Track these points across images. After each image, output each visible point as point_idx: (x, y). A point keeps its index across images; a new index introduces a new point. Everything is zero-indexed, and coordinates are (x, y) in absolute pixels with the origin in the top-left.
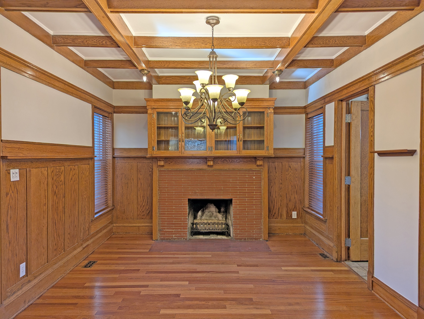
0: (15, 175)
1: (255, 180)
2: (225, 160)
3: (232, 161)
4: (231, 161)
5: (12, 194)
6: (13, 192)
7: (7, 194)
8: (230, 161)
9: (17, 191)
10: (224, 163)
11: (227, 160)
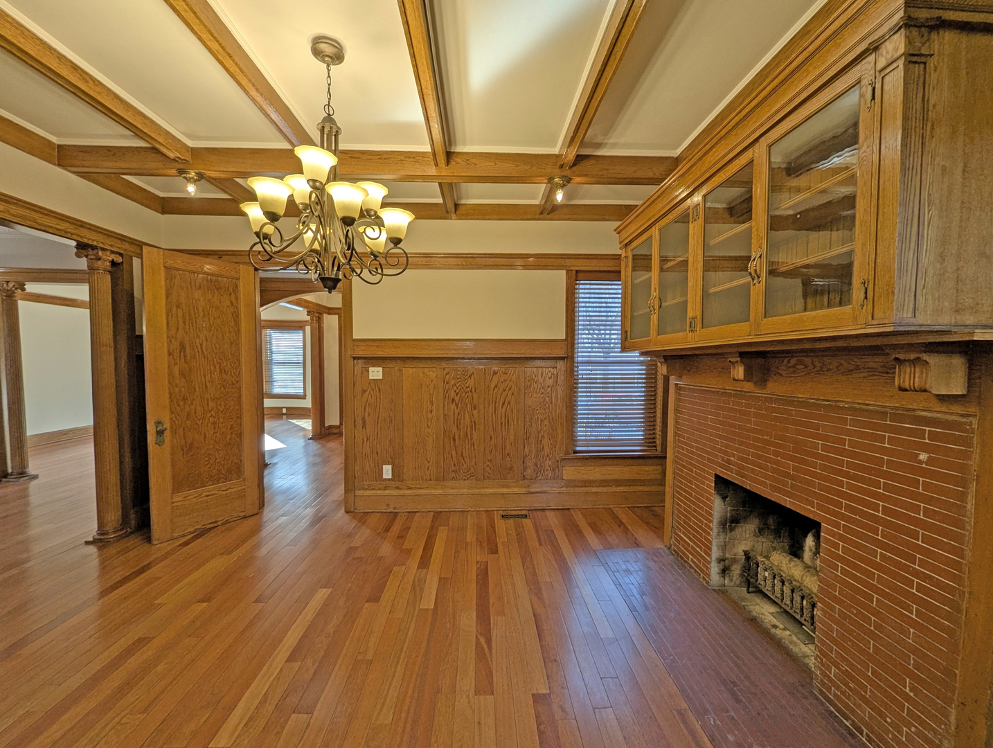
0: (376, 373)
1: (925, 473)
2: (800, 362)
3: (822, 368)
4: (818, 365)
5: (372, 392)
6: (373, 390)
7: (364, 391)
8: (815, 367)
9: (379, 390)
10: (794, 372)
11: (808, 360)
